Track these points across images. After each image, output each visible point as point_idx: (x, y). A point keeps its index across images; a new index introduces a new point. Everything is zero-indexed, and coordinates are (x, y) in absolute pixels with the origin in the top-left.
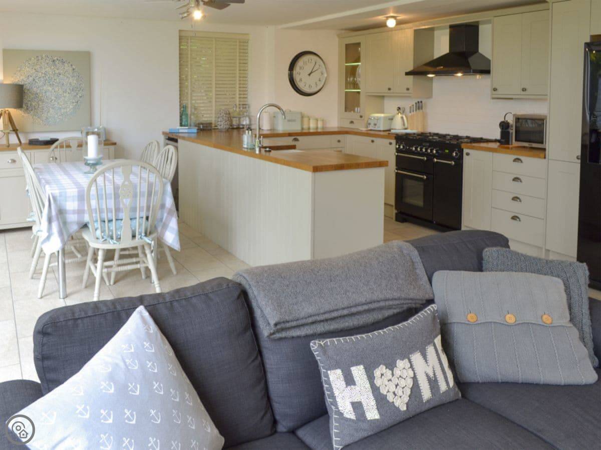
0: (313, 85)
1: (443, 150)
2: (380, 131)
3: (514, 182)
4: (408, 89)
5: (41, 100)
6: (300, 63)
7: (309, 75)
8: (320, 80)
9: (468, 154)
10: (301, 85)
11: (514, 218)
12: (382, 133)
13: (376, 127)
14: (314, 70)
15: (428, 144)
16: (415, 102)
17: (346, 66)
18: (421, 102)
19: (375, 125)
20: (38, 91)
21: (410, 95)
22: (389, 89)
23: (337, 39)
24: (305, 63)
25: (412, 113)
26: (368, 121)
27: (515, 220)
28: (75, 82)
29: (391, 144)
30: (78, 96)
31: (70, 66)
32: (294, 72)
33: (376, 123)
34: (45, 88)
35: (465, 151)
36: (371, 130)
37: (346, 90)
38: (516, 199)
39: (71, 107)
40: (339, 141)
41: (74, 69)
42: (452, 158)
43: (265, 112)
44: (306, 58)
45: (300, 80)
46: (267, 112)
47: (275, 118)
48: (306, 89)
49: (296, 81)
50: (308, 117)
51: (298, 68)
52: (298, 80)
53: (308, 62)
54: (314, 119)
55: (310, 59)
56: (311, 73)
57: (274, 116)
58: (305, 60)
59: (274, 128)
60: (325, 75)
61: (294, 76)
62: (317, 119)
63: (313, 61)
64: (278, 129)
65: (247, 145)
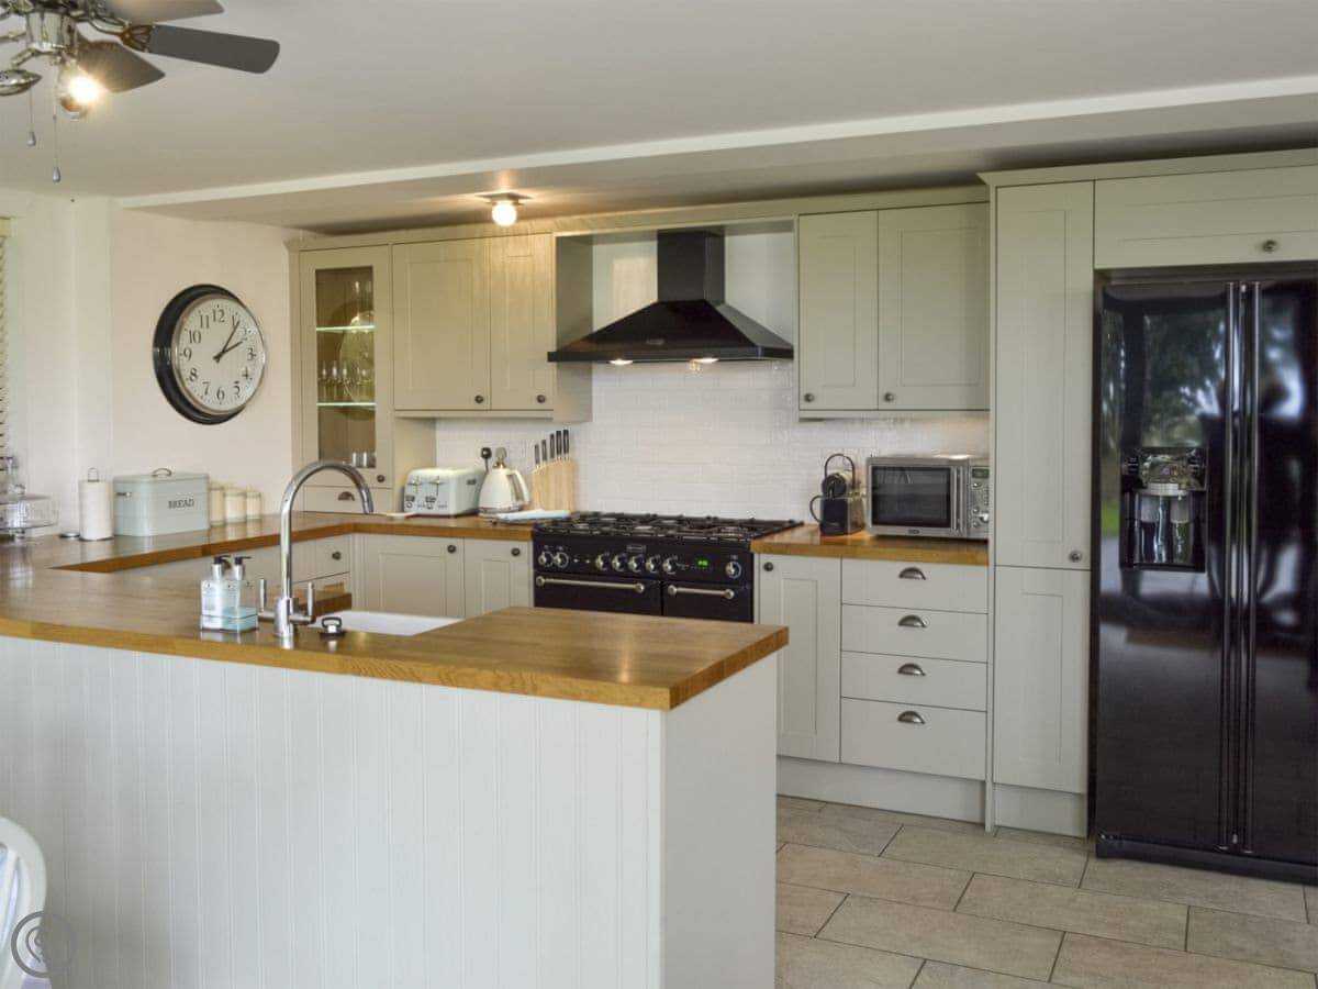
0: (230, 391)
1: (691, 560)
2: (448, 517)
3: (902, 628)
4: (541, 399)
6: (192, 321)
7: (218, 358)
8: (247, 376)
9: (768, 567)
10: (195, 390)
11: (906, 717)
12: (452, 523)
13: (435, 505)
14: (229, 347)
15: (642, 548)
16: (549, 433)
17: (319, 333)
18: (566, 432)
19: (431, 500)
21: (548, 414)
22: (479, 400)
23: (284, 256)
24: (204, 322)
25: (543, 465)
26: (403, 490)
27: (909, 721)
29: (516, 553)
32: (176, 351)
33: (433, 495)
35: (760, 560)
36: (417, 516)
37: (321, 404)
38: (909, 670)
40: (337, 556)
42: (727, 582)
43: (89, 481)
44: (208, 307)
45: (192, 374)
46: (98, 481)
47: (121, 499)
48: (210, 403)
49: (180, 377)
50: (222, 488)
51: (185, 336)
52: (186, 374)
53: (211, 319)
54: (238, 495)
55: (217, 309)
56: (224, 351)
57: (120, 494)
58: (204, 314)
59: (121, 532)
60: (262, 358)
61: (175, 362)
62: (244, 495)
63: (227, 317)
64: (139, 534)
65: (223, 617)
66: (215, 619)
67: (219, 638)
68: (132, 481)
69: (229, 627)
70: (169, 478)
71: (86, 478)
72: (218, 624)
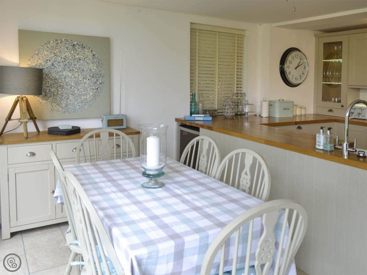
0: (299, 78)
5: (60, 86)
6: (289, 58)
7: (296, 68)
8: (303, 74)
10: (290, 78)
13: (361, 116)
17: (324, 62)
19: (359, 114)
20: (57, 77)
23: (314, 38)
24: (293, 58)
28: (95, 68)
30: (99, 83)
31: (90, 52)
32: (286, 66)
33: (360, 112)
34: (64, 73)
36: (355, 118)
37: (324, 83)
39: (91, 94)
41: (94, 55)
43: (264, 101)
44: (293, 54)
45: (289, 73)
46: (266, 101)
47: (271, 106)
48: (293, 81)
49: (286, 74)
50: (296, 106)
51: (288, 62)
52: (288, 73)
53: (295, 57)
54: (300, 108)
55: (296, 55)
56: (298, 66)
57: (271, 105)
58: (293, 56)
59: (271, 116)
60: (307, 69)
61: (285, 69)
62: (301, 108)
63: (299, 57)
64: (275, 117)
65: (323, 146)
66: (321, 146)
67: (322, 152)
68: (274, 102)
69: (326, 149)
70: (283, 102)
71: (263, 100)
72: (321, 148)
